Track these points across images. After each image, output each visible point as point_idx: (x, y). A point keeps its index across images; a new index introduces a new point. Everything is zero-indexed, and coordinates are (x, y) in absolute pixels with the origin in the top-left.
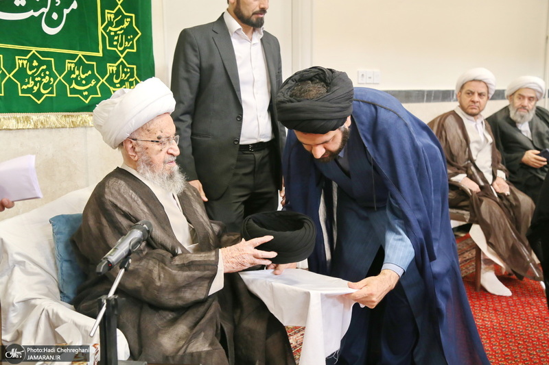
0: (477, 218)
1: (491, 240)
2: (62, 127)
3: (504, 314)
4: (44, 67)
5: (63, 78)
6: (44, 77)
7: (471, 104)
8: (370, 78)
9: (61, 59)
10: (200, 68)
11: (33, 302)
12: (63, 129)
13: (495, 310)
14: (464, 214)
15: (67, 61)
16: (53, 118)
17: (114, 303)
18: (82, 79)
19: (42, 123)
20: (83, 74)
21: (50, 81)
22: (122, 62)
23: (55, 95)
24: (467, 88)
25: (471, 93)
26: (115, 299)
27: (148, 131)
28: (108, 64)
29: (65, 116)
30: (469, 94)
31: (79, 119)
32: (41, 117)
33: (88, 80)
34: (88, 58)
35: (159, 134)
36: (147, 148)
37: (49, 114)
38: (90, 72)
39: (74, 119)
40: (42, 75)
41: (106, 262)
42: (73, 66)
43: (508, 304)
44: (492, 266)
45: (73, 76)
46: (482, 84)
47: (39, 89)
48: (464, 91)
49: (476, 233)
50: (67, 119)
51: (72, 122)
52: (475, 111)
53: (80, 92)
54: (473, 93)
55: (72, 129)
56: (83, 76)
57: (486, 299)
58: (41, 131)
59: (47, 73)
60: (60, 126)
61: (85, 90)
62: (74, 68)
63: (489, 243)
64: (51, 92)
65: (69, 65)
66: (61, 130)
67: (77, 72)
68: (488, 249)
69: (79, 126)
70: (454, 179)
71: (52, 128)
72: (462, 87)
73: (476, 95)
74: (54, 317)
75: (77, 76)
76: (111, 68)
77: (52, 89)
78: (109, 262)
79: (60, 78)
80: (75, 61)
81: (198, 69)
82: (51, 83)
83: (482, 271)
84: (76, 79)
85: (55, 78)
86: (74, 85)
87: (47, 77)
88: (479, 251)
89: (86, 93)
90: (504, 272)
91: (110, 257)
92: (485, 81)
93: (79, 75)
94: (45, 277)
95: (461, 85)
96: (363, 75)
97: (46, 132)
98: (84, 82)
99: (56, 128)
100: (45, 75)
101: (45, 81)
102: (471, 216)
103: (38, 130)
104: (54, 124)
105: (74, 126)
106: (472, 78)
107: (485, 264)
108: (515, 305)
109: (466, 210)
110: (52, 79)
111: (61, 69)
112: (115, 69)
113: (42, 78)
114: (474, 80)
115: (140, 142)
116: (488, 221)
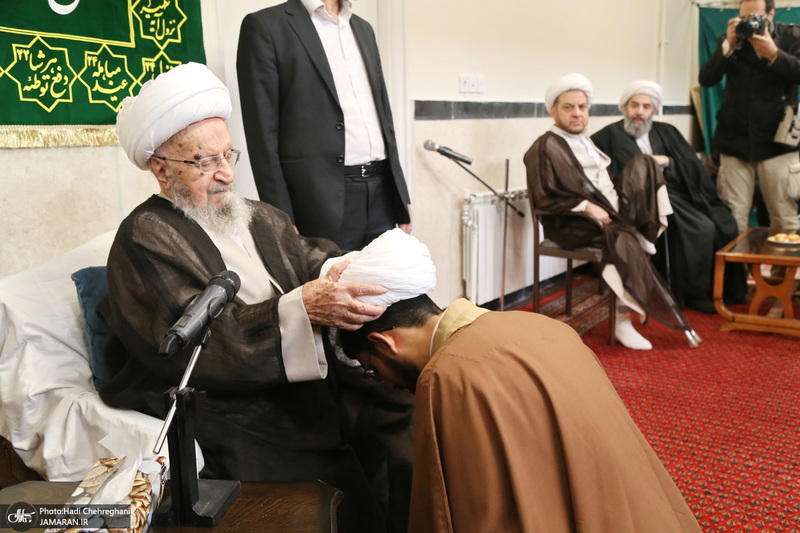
0: (611, 258)
1: (629, 284)
2: (84, 146)
3: (649, 372)
4: (54, 60)
5: (81, 77)
6: (55, 75)
7: (573, 120)
8: (473, 85)
9: (77, 50)
10: (278, 64)
11: (57, 393)
12: (86, 149)
13: (638, 368)
14: (594, 253)
15: (87, 52)
16: (70, 132)
17: (188, 398)
18: (108, 79)
19: (55, 140)
20: (110, 71)
21: (63, 81)
22: (162, 57)
23: (71, 100)
24: (563, 101)
25: (571, 107)
26: (190, 393)
27: (180, 146)
28: (144, 59)
29: (87, 130)
30: (567, 108)
31: (107, 134)
32: (54, 131)
33: (117, 80)
34: (115, 49)
35: (196, 151)
36: (180, 172)
37: (64, 128)
38: (119, 70)
39: (100, 135)
40: (52, 71)
41: (174, 337)
42: (95, 60)
43: (650, 360)
44: (628, 314)
45: (96, 74)
46: (581, 94)
47: (48, 92)
48: (560, 106)
49: (611, 275)
50: (91, 135)
51: (98, 138)
52: (578, 128)
53: (107, 97)
54: (573, 106)
55: (97, 149)
56: (110, 75)
57: (624, 355)
58: (54, 150)
59: (59, 68)
60: (81, 144)
61: (113, 95)
62: (97, 63)
63: (626, 287)
64: (66, 96)
65: (90, 58)
66: (83, 150)
67: (101, 69)
68: (625, 295)
69: (106, 144)
70: (576, 209)
71: (69, 147)
72: (556, 101)
73: (577, 108)
74: (89, 412)
75: (102, 74)
76: (148, 65)
77: (67, 93)
78: (178, 336)
79: (78, 76)
80: (97, 53)
81: (274, 66)
82: (65, 84)
83: (617, 321)
84: (100, 78)
85: (71, 77)
86: (97, 87)
87: (59, 75)
88: (613, 296)
89: (114, 98)
90: (643, 320)
91: (179, 329)
92: (583, 89)
93: (104, 72)
94: (70, 356)
95: (554, 98)
96: (465, 82)
97: (61, 153)
98: (111, 83)
99: (76, 146)
100: (56, 72)
101: (57, 79)
102: (604, 254)
103: (49, 150)
104: (72, 141)
105: (101, 144)
106: (567, 87)
107: (621, 312)
108: (659, 361)
109: (597, 248)
110: (66, 78)
111: (78, 63)
112: (153, 66)
113: (52, 75)
114: (570, 90)
115: (170, 163)
116: (625, 259)
